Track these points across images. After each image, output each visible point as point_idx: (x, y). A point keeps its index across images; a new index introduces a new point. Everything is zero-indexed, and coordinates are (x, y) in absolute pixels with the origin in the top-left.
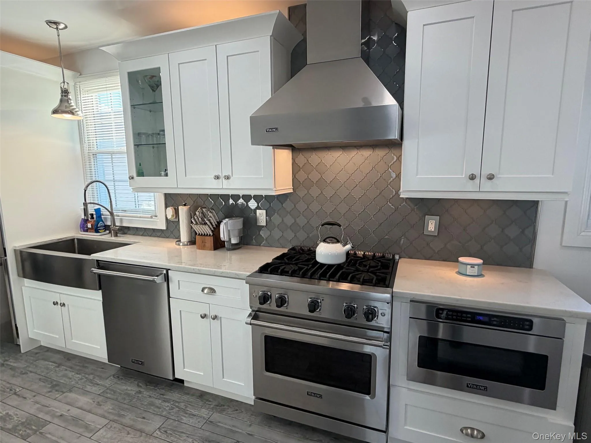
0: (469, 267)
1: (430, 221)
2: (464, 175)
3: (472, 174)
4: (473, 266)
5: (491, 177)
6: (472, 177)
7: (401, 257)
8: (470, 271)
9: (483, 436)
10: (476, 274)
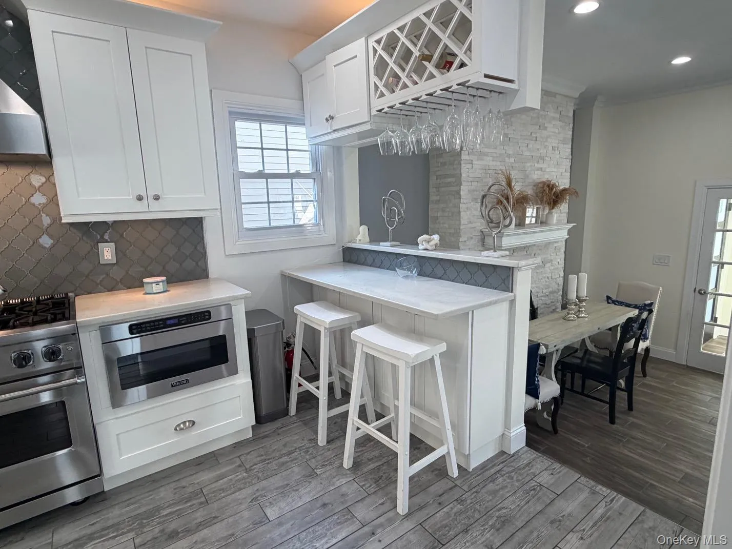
0: (154, 285)
1: (105, 248)
2: (132, 197)
3: (139, 195)
4: (157, 283)
5: (157, 198)
6: (140, 198)
7: (77, 294)
8: (156, 289)
9: (194, 423)
10: (162, 290)
